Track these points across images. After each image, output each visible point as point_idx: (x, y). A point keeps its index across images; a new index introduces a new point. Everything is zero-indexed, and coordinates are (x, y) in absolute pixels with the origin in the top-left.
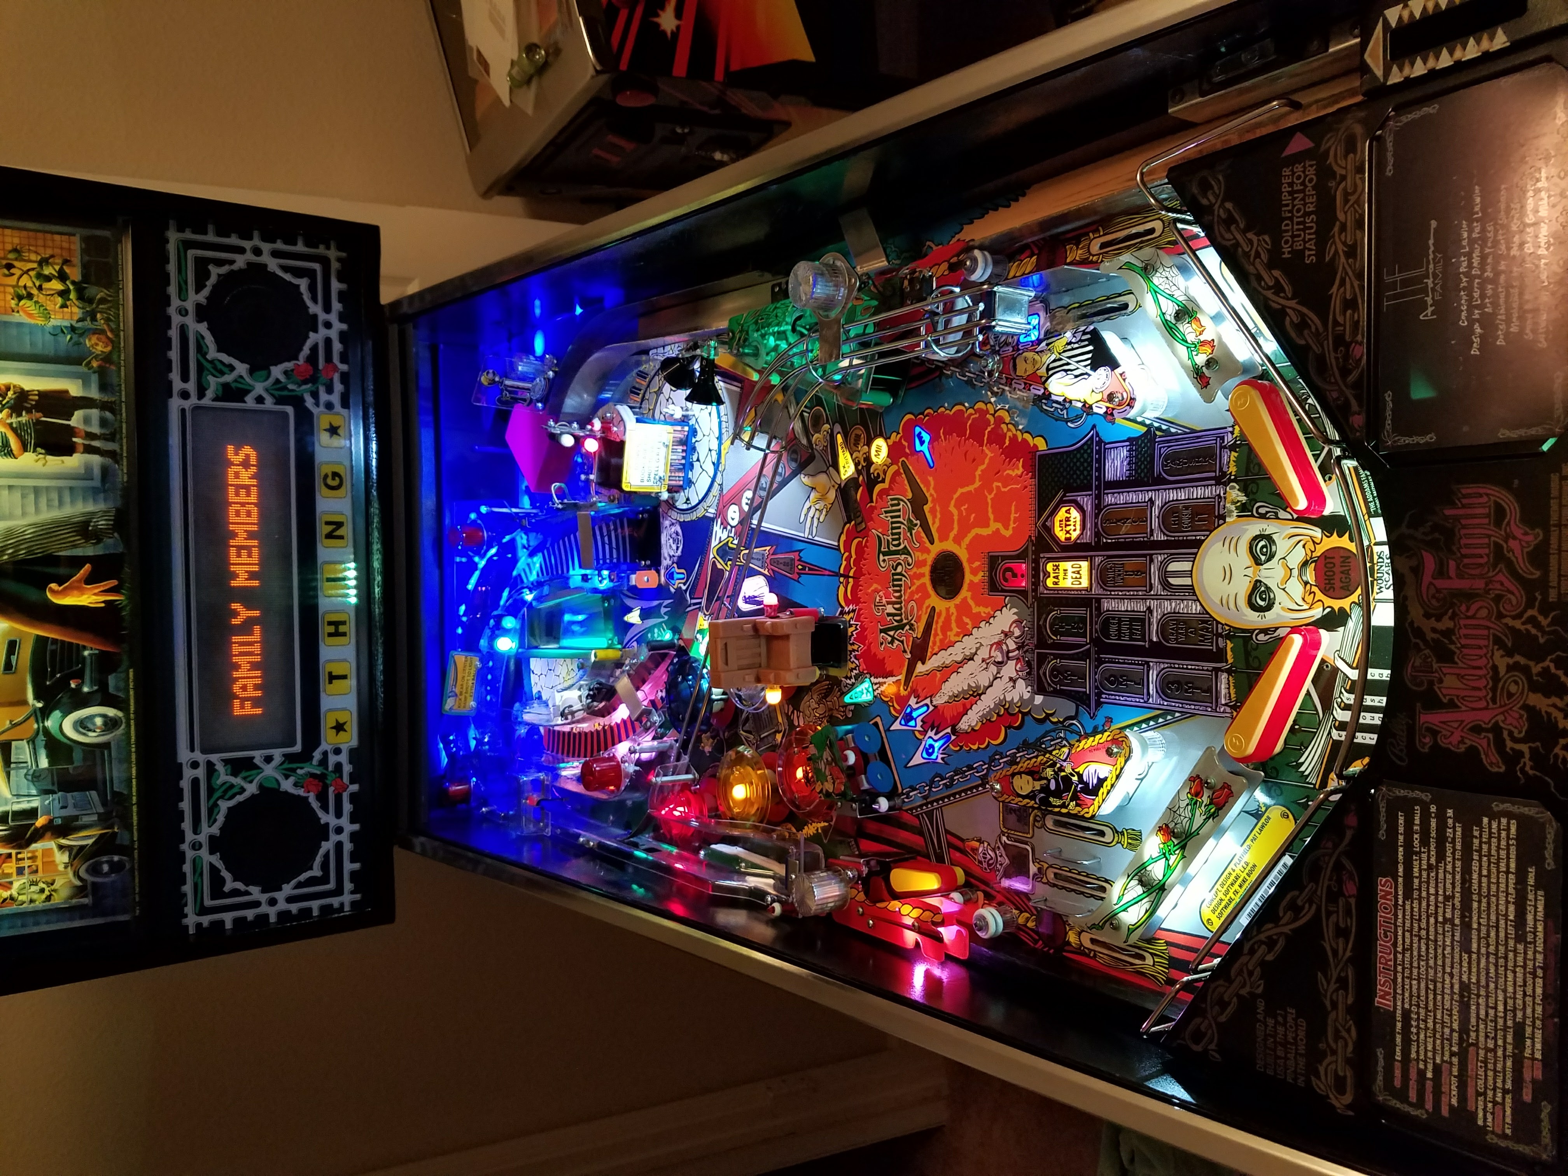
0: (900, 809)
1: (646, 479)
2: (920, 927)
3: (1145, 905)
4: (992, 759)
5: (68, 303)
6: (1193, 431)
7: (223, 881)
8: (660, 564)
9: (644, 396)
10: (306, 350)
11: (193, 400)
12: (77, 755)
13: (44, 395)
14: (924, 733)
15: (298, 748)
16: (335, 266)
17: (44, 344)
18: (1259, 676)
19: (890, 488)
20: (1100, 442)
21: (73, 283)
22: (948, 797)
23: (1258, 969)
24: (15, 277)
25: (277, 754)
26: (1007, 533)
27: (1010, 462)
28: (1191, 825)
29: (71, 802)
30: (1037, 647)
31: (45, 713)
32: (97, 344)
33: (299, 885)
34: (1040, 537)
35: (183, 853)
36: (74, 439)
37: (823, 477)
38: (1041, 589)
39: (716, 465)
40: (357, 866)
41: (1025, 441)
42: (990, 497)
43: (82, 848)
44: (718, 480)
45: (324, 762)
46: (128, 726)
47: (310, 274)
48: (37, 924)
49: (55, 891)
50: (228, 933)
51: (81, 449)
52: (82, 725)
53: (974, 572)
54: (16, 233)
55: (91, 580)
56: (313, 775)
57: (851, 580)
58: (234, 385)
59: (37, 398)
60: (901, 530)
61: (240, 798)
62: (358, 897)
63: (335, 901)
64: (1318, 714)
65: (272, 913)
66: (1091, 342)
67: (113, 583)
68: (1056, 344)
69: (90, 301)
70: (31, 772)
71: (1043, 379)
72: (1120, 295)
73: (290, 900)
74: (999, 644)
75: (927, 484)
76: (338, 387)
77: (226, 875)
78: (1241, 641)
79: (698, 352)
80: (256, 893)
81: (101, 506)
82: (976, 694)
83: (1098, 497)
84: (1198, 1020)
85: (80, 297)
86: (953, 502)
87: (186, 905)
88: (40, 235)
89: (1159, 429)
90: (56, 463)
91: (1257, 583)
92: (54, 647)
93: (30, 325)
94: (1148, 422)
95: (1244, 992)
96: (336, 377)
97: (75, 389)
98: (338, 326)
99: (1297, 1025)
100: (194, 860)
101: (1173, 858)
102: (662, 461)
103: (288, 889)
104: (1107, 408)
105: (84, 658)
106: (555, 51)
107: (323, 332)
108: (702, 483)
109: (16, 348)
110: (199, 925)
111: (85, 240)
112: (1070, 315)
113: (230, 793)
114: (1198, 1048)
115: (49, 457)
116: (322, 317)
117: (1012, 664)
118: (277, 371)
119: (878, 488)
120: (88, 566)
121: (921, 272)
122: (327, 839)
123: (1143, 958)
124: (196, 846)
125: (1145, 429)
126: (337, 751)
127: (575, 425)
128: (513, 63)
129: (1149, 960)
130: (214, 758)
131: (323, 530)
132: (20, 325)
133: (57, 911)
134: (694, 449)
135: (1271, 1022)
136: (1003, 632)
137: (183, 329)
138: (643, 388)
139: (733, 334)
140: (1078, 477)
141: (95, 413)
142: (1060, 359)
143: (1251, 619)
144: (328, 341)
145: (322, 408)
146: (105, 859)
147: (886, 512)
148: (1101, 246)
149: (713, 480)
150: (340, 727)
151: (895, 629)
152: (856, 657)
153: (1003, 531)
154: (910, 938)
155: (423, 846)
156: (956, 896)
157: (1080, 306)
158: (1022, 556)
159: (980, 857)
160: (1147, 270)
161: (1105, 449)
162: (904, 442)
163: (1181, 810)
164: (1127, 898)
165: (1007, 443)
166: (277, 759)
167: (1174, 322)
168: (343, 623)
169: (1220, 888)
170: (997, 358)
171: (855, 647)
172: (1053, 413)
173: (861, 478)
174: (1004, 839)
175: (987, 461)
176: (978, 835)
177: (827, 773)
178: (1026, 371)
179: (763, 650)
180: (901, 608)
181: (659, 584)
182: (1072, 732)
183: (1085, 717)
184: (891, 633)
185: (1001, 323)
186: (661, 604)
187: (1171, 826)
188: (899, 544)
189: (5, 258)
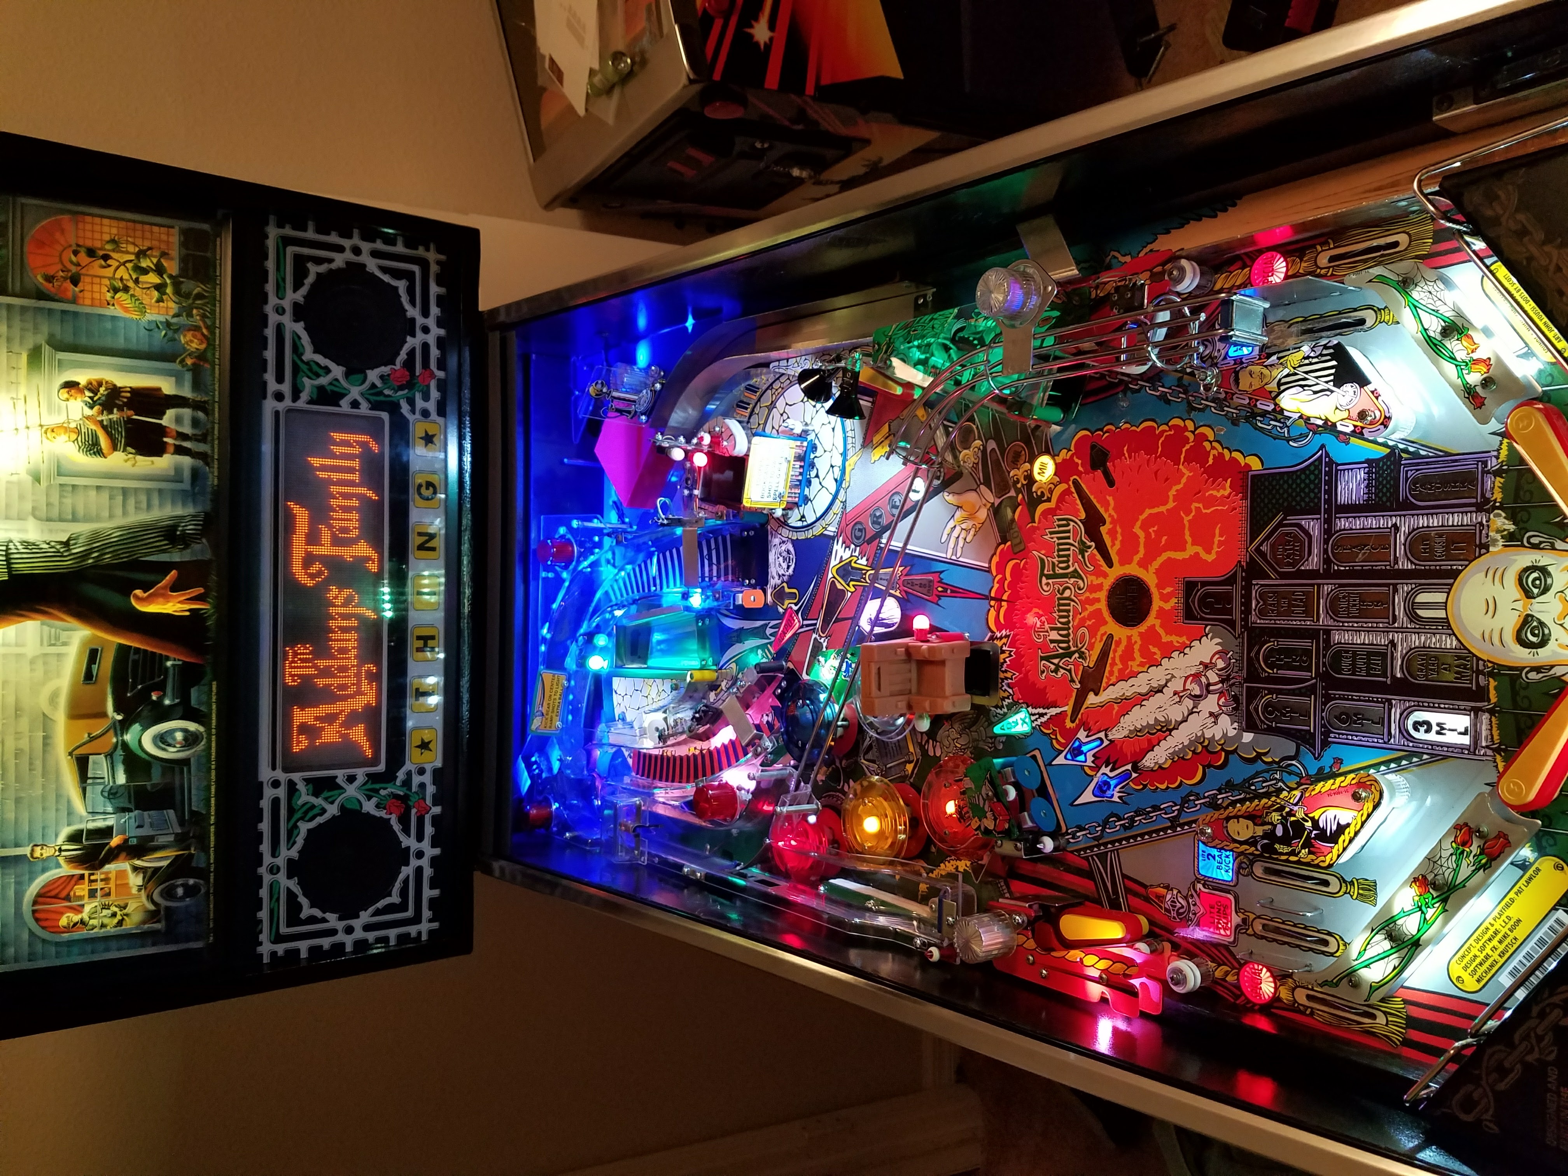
0: (1064, 849)
1: (766, 494)
2: (1107, 979)
3: (1394, 961)
4: (1185, 800)
5: (164, 297)
6: (1447, 454)
7: (300, 907)
8: (767, 584)
9: (753, 410)
10: (403, 355)
11: (288, 402)
12: (157, 772)
13: (136, 392)
14: (1097, 768)
15: (381, 767)
16: (434, 268)
17: (138, 339)
19: (1058, 507)
20: (1330, 463)
21: (171, 277)
22: (1127, 839)
23: (1550, 1034)
24: (112, 269)
25: (361, 773)
26: (1210, 558)
27: (1213, 482)
28: (1455, 877)
29: (147, 821)
31: (124, 726)
32: (192, 341)
33: (377, 913)
34: (1252, 562)
35: (261, 878)
36: (165, 439)
37: (972, 496)
38: (1252, 618)
39: (839, 482)
40: (436, 892)
41: (1234, 460)
42: (1186, 519)
43: (156, 870)
44: (841, 496)
45: (407, 783)
46: (209, 741)
47: (409, 276)
48: (107, 950)
49: (127, 915)
50: (303, 964)
51: (172, 449)
52: (162, 740)
53: (1165, 598)
54: (114, 223)
55: (175, 587)
56: (396, 796)
57: (1004, 604)
58: (329, 388)
59: (128, 395)
60: (1071, 552)
61: (320, 820)
62: (435, 925)
63: (413, 930)
65: (348, 941)
66: (1333, 357)
67: (201, 590)
68: (1290, 358)
69: (187, 296)
70: (108, 788)
71: (1273, 395)
72: (1355, 310)
73: (367, 928)
74: (1196, 677)
75: (1106, 505)
76: (435, 394)
77: (303, 900)
78: (1507, 679)
79: (842, 364)
80: (333, 920)
81: (190, 510)
82: (1166, 729)
83: (1328, 521)
85: (177, 292)
86: (1138, 524)
87: (261, 932)
88: (139, 226)
89: (1405, 451)
90: (146, 464)
91: (1527, 619)
92: (136, 657)
93: (125, 319)
94: (1391, 443)
95: (1530, 1058)
96: (433, 384)
97: (168, 387)
98: (436, 332)
100: (271, 885)
101: (1430, 912)
102: (783, 477)
103: (365, 917)
104: (1355, 426)
105: (167, 669)
106: (641, 62)
107: (420, 337)
108: (821, 502)
109: (110, 343)
110: (274, 954)
111: (184, 232)
112: (1294, 329)
113: (310, 814)
115: (139, 458)
116: (420, 321)
117: (1212, 699)
118: (373, 375)
119: (1041, 508)
120: (174, 572)
121: (1130, 280)
122: (407, 864)
123: (1373, 1017)
124: (274, 870)
125: (1388, 450)
126: (421, 771)
127: (682, 439)
128: (592, 72)
129: (1381, 1019)
130: (296, 777)
131: (414, 540)
132: (114, 318)
133: (129, 936)
134: (812, 465)
135: (1565, 1092)
137: (280, 328)
138: (753, 403)
139: (879, 345)
140: (1303, 499)
141: (187, 412)
142: (1296, 374)
143: (1521, 656)
144: (425, 346)
145: (418, 415)
146: (180, 881)
147: (1051, 533)
148: (1332, 259)
149: (835, 497)
150: (424, 746)
151: (1061, 656)
152: (1009, 685)
153: (1204, 555)
154: (1095, 990)
155: (502, 870)
156: (1142, 946)
157: (1305, 320)
158: (1231, 580)
159: (1168, 905)
160: (1405, 284)
161: (1337, 471)
162: (1076, 460)
163: (1443, 860)
164: (1370, 953)
165: (1211, 461)
166: (361, 779)
167: (1439, 337)
168: (432, 638)
169: (1474, 944)
170: (1216, 371)
171: (1009, 675)
172: (1270, 431)
173: (1020, 496)
174: (1199, 886)
175: (1184, 480)
176: (1166, 882)
177: (986, 808)
178: (1251, 385)
179: (914, 675)
180: (1069, 635)
181: (766, 604)
182: (1290, 773)
183: (1308, 758)
184: (1056, 661)
185: (1237, 333)
186: (766, 625)
187: (1430, 877)
188: (1068, 567)
189: (101, 249)
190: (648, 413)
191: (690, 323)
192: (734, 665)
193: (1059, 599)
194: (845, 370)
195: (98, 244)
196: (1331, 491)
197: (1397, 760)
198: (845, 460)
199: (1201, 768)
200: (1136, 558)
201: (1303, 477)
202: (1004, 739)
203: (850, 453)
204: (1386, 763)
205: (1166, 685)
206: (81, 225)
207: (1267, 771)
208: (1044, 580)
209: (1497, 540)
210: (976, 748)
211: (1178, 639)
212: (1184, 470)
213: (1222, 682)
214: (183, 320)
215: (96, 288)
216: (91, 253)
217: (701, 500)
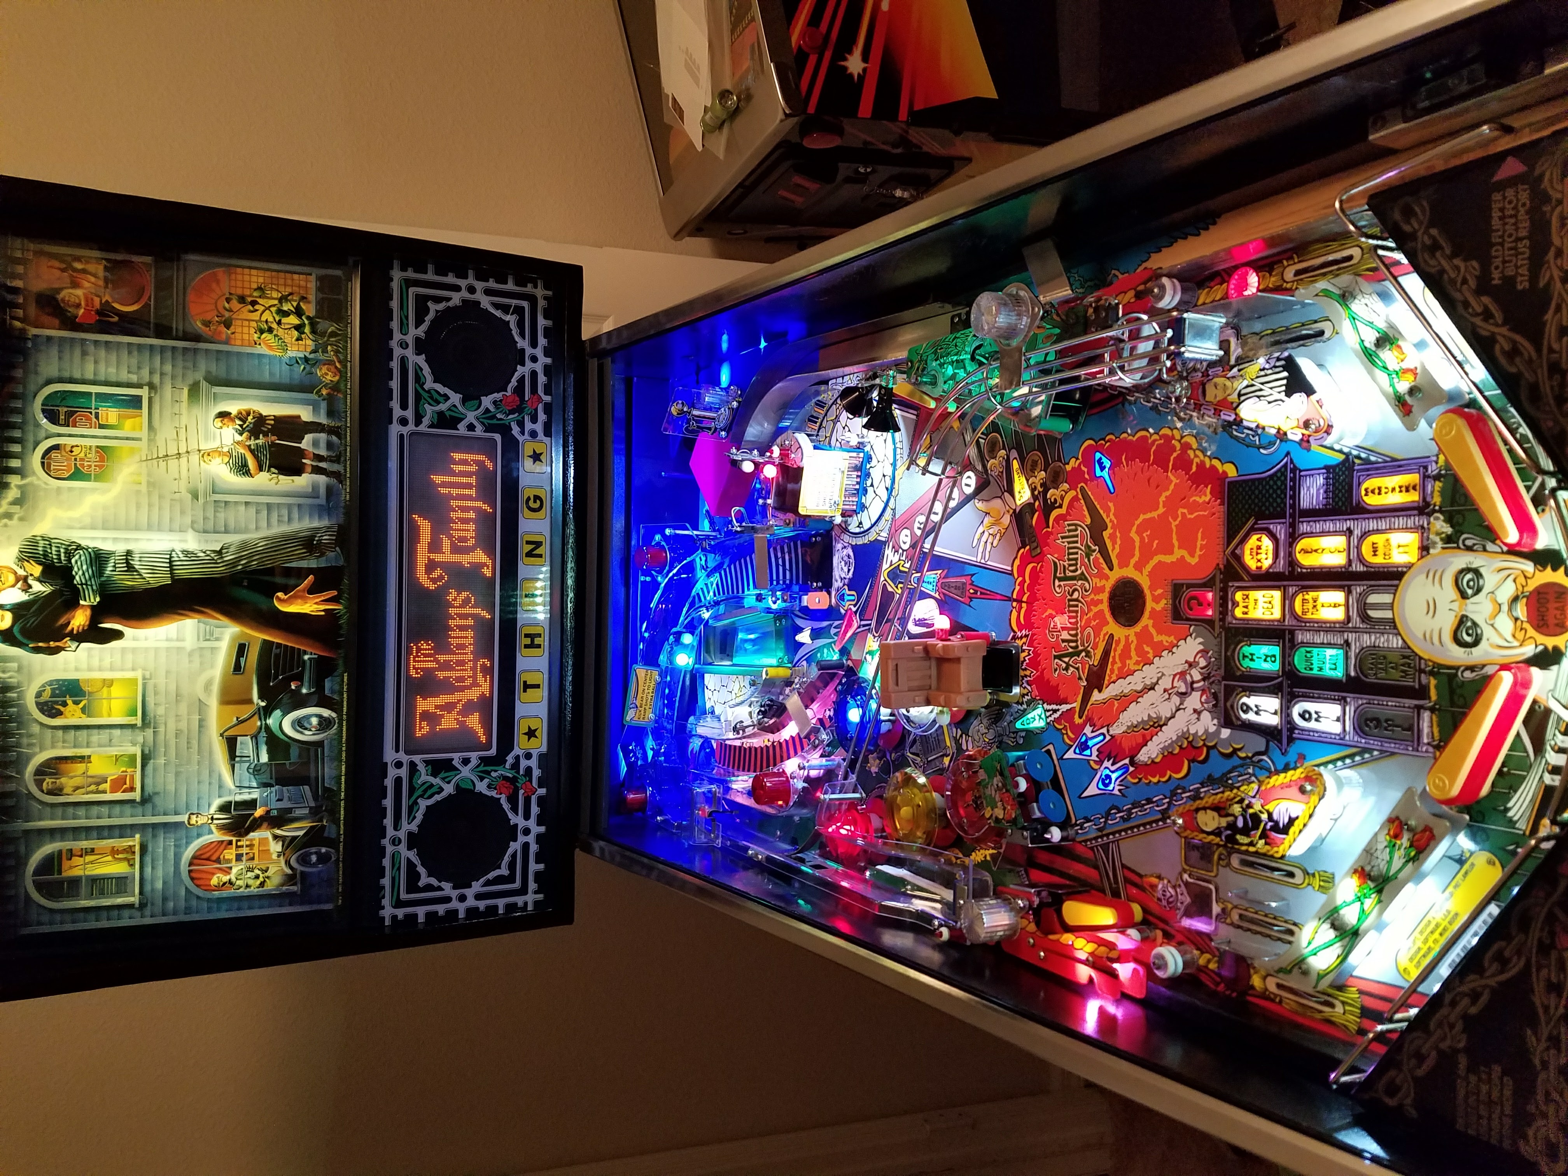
0: (1073, 840)
2: (1094, 962)
3: (1339, 948)
4: (1173, 794)
5: (303, 336)
6: (1394, 460)
7: (418, 876)
9: (821, 425)
10: (513, 383)
11: (411, 427)
12: (294, 752)
15: (493, 752)
16: (542, 303)
17: (281, 373)
18: (1465, 715)
19: (1068, 513)
20: (1295, 469)
21: (308, 318)
22: (1125, 830)
23: (1460, 1022)
24: (259, 313)
25: (474, 757)
26: (1193, 561)
27: (1197, 488)
28: (1389, 868)
29: (286, 795)
30: (1224, 679)
31: (267, 711)
32: (326, 374)
33: (487, 883)
34: (1228, 565)
35: (384, 848)
38: (1229, 618)
39: (890, 490)
40: (541, 867)
41: (1213, 467)
42: (1174, 524)
45: (516, 766)
46: (340, 725)
47: (519, 311)
50: (421, 927)
51: (309, 469)
52: (299, 724)
53: (1156, 600)
54: (261, 273)
55: (313, 590)
56: (505, 778)
57: (1024, 605)
58: (448, 413)
60: (1078, 556)
61: (438, 798)
62: (540, 897)
63: (520, 900)
64: (1528, 756)
65: (462, 909)
66: (1285, 368)
68: (1248, 370)
69: (323, 334)
70: (253, 765)
71: (1235, 405)
72: (1316, 322)
73: (478, 897)
74: (1182, 674)
75: (1108, 511)
76: (542, 417)
77: (421, 869)
79: (877, 381)
80: (447, 889)
81: (325, 522)
82: (1157, 725)
83: (1293, 525)
84: (1392, 1073)
85: (314, 331)
87: (384, 897)
88: (282, 275)
89: (1358, 457)
90: (287, 482)
93: (270, 357)
94: (1346, 450)
95: (1444, 1046)
96: (540, 408)
97: (306, 415)
98: (544, 360)
99: (1502, 1083)
100: (393, 855)
101: (1368, 903)
102: (838, 487)
103: (476, 887)
105: (304, 661)
106: (746, 97)
107: (529, 365)
108: (875, 508)
109: (256, 378)
110: (394, 917)
111: (320, 279)
112: (1263, 341)
113: (429, 792)
114: (1391, 1102)
115: (281, 477)
116: (529, 351)
117: (1196, 695)
118: (487, 401)
119: (1055, 513)
120: (311, 577)
121: (1106, 299)
122: (515, 840)
123: (1332, 1006)
124: (396, 842)
125: (1343, 457)
126: (529, 756)
127: (755, 452)
128: (706, 109)
129: (1339, 1009)
130: (417, 758)
131: (524, 548)
132: (260, 356)
134: (868, 475)
135: (1473, 1079)
136: (1186, 662)
137: (403, 361)
139: (912, 363)
140: (1271, 504)
141: (323, 436)
142: (1253, 385)
143: (1457, 655)
144: (534, 374)
145: (527, 436)
146: (313, 850)
147: (1063, 538)
148: (1298, 273)
149: (887, 505)
150: (531, 733)
151: (1071, 655)
152: (1028, 683)
153: (1188, 559)
154: (1084, 973)
155: (602, 850)
156: (1133, 933)
157: (1274, 333)
158: (1208, 584)
159: (1159, 894)
160: (1345, 297)
161: (1300, 477)
162: (1083, 468)
163: (1379, 852)
164: (1318, 942)
165: (1194, 469)
166: (474, 762)
167: (1374, 349)
168: (539, 635)
169: (1419, 936)
170: (1185, 384)
171: (1028, 673)
172: (1243, 439)
173: (1037, 503)
174: (1186, 876)
175: (1172, 487)
176: (1157, 871)
177: (997, 798)
178: (1216, 397)
179: (934, 672)
180: (1076, 635)
181: (830, 606)
182: (1261, 768)
183: (1276, 753)
184: (1066, 660)
185: (1190, 349)
186: (831, 625)
187: (1368, 868)
188: (1076, 570)
189: (250, 296)
190: (728, 429)
191: (763, 344)
192: (805, 663)
193: (1069, 600)
194: (881, 387)
195: (247, 292)
196: (1296, 496)
197: (1351, 756)
198: (895, 470)
199: (1186, 762)
200: (1133, 562)
201: (1271, 483)
202: (1023, 734)
203: (899, 463)
204: (1342, 759)
205: (1157, 683)
206: (233, 276)
207: (1242, 766)
208: (1057, 581)
209: (1435, 543)
210: (1001, 742)
211: (1167, 638)
212: (1172, 478)
213: (1204, 679)
214: (320, 355)
215: (246, 330)
216: (242, 299)
217: (774, 508)
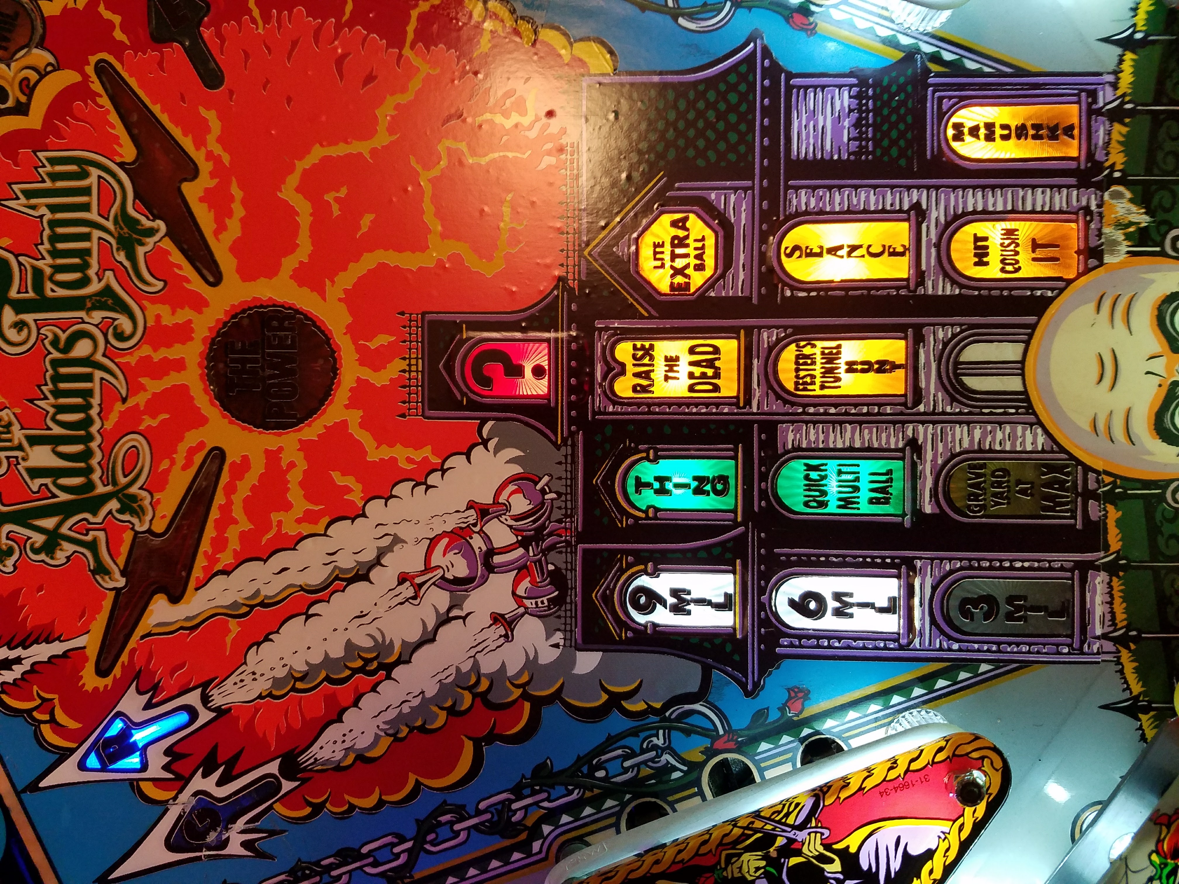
6: (1020, 72)
14: (178, 782)
19: (50, 129)
20: (776, 70)
26: (488, 269)
34: (593, 279)
38: (598, 402)
53: (373, 360)
74: (458, 537)
75: (197, 129)
78: (1139, 504)
82: (376, 665)
83: (771, 195)
86: (292, 180)
89: (935, 58)
94: (905, 41)
117: (500, 584)
136: (471, 505)
161: (789, 89)
162: (107, 15)
182: (688, 732)
183: (729, 693)
196: (777, 130)
197: (926, 680)
199: (469, 747)
200: (289, 263)
201: (711, 96)
204: (900, 688)
205: (377, 562)
207: (634, 733)
209: (1115, 243)
211: (410, 452)
212: (416, 61)
213: (524, 543)
